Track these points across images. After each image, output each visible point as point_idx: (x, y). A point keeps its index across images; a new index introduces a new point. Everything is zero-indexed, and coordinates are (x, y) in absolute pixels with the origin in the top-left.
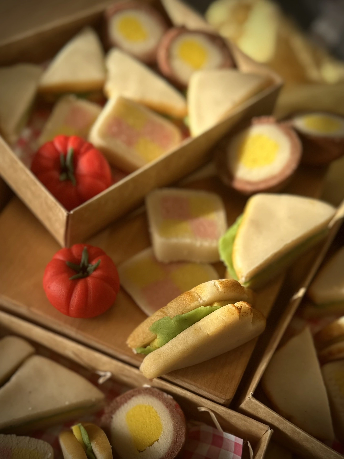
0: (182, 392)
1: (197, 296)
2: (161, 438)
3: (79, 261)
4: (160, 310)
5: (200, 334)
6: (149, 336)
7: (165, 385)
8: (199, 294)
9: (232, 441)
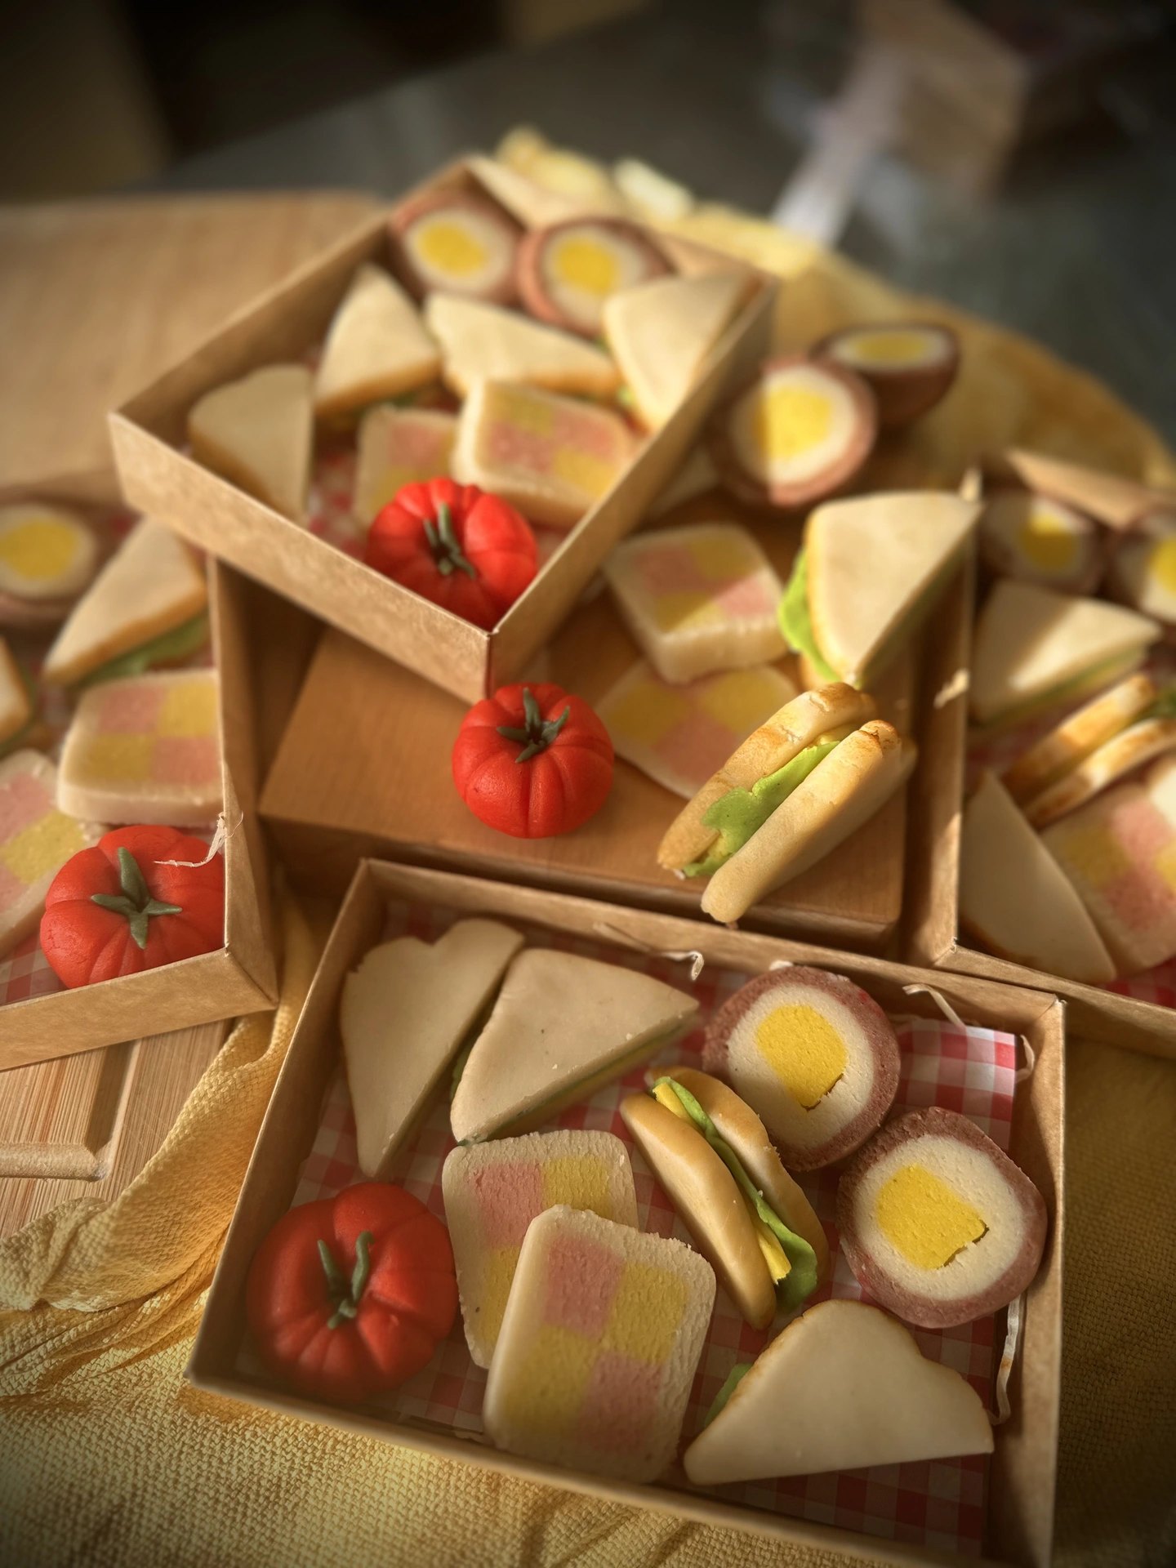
0: (862, 963)
1: (784, 733)
2: (848, 1071)
3: (519, 722)
4: (713, 778)
5: (816, 805)
6: (704, 836)
7: (823, 955)
8: (788, 728)
9: (991, 1042)
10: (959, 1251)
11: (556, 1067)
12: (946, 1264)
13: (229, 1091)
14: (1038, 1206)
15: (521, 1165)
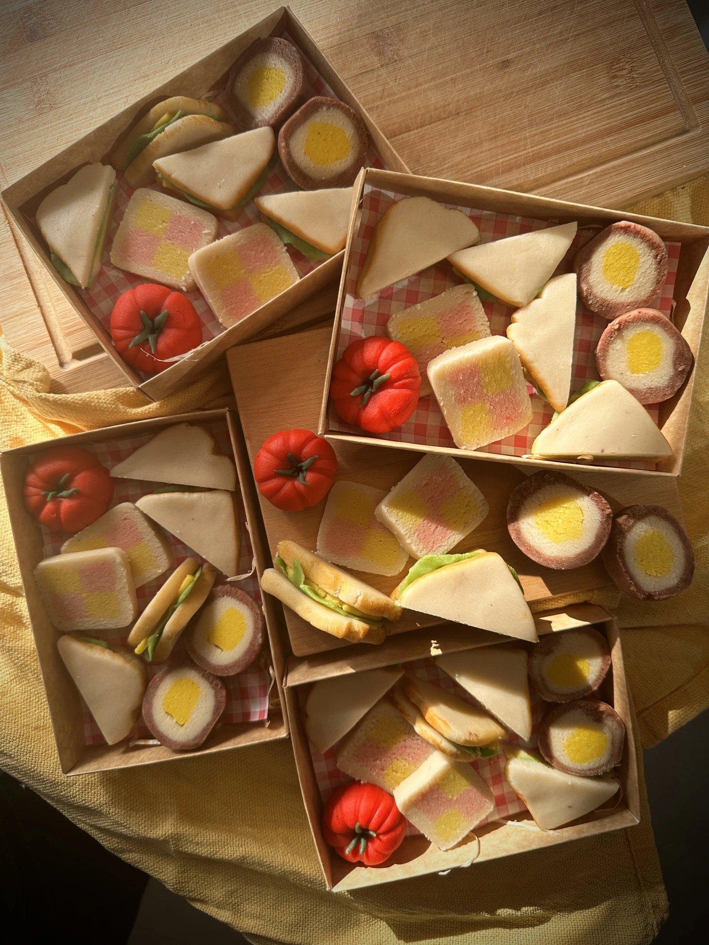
2: (225, 653)
10: (172, 716)
11: (178, 532)
12: (166, 712)
13: (107, 408)
14: (195, 745)
15: (139, 532)
